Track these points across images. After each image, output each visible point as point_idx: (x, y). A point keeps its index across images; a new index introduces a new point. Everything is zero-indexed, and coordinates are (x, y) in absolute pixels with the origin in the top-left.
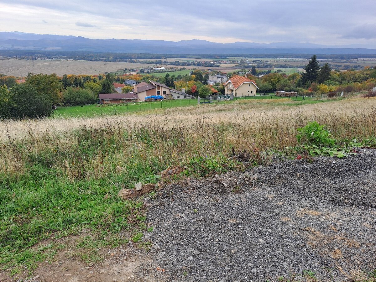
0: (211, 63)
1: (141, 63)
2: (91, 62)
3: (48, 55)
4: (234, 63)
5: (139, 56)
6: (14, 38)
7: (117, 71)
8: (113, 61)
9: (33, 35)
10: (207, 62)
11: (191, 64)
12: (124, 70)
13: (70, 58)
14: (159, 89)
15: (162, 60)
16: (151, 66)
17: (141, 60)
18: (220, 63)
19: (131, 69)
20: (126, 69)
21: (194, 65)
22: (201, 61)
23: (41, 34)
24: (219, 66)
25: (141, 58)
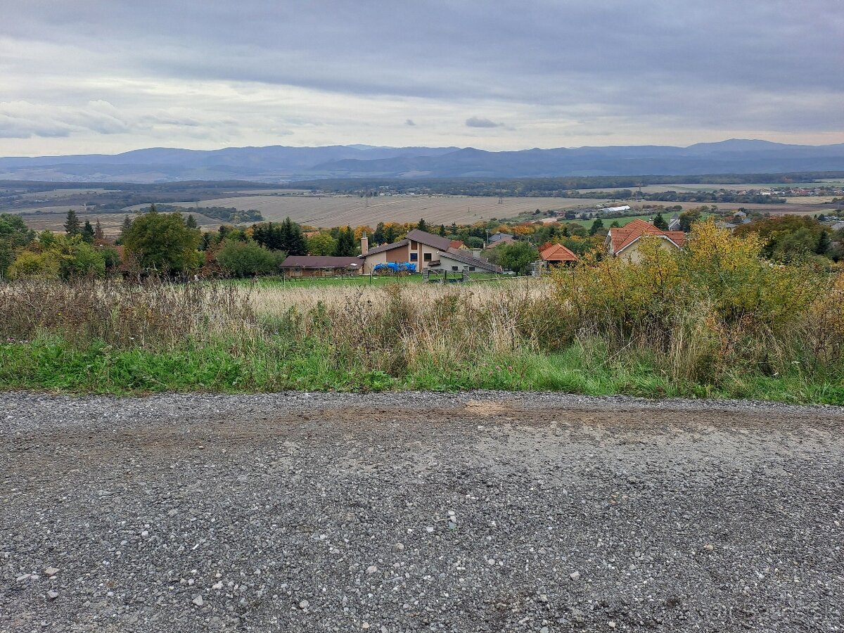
0: (763, 194)
1: (581, 197)
2: (475, 198)
3: (400, 188)
4: (833, 194)
5: (582, 182)
6: (352, 157)
7: (518, 215)
8: (522, 194)
9: (384, 150)
10: (752, 192)
11: (705, 198)
12: (534, 214)
13: (438, 192)
14: (414, 247)
15: (633, 190)
16: (599, 203)
17: (582, 192)
18: (789, 194)
19: (549, 211)
20: (538, 212)
21: (715, 199)
22: (737, 190)
23: (398, 147)
24: (783, 202)
25: (584, 187)
